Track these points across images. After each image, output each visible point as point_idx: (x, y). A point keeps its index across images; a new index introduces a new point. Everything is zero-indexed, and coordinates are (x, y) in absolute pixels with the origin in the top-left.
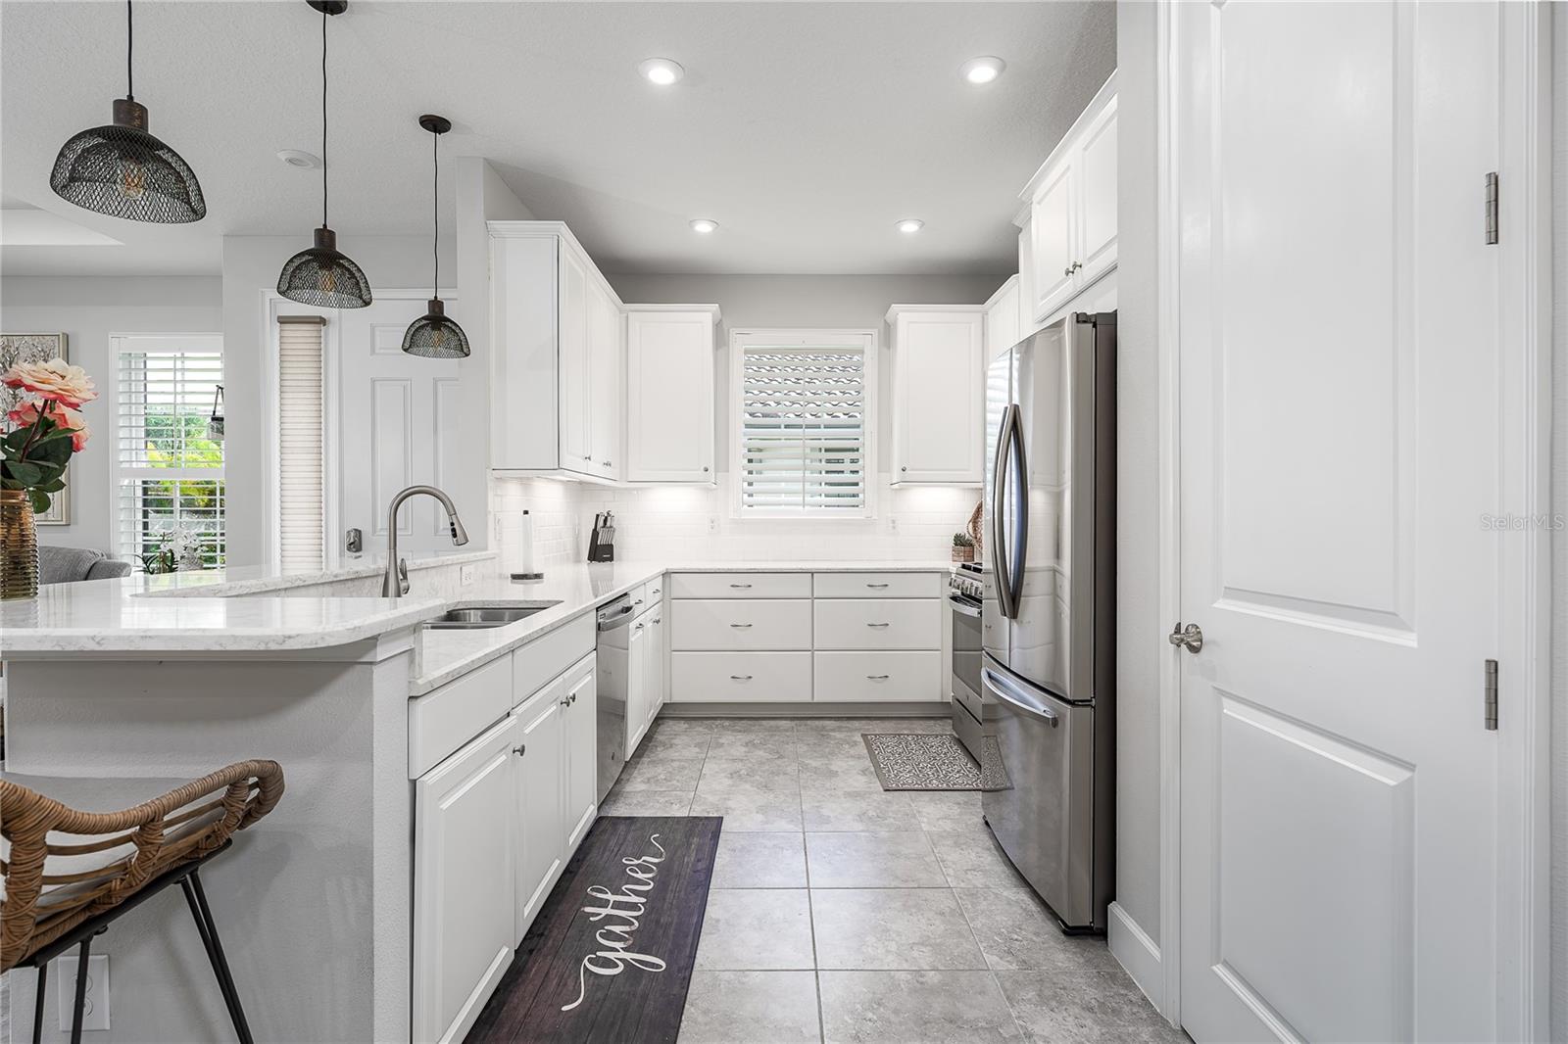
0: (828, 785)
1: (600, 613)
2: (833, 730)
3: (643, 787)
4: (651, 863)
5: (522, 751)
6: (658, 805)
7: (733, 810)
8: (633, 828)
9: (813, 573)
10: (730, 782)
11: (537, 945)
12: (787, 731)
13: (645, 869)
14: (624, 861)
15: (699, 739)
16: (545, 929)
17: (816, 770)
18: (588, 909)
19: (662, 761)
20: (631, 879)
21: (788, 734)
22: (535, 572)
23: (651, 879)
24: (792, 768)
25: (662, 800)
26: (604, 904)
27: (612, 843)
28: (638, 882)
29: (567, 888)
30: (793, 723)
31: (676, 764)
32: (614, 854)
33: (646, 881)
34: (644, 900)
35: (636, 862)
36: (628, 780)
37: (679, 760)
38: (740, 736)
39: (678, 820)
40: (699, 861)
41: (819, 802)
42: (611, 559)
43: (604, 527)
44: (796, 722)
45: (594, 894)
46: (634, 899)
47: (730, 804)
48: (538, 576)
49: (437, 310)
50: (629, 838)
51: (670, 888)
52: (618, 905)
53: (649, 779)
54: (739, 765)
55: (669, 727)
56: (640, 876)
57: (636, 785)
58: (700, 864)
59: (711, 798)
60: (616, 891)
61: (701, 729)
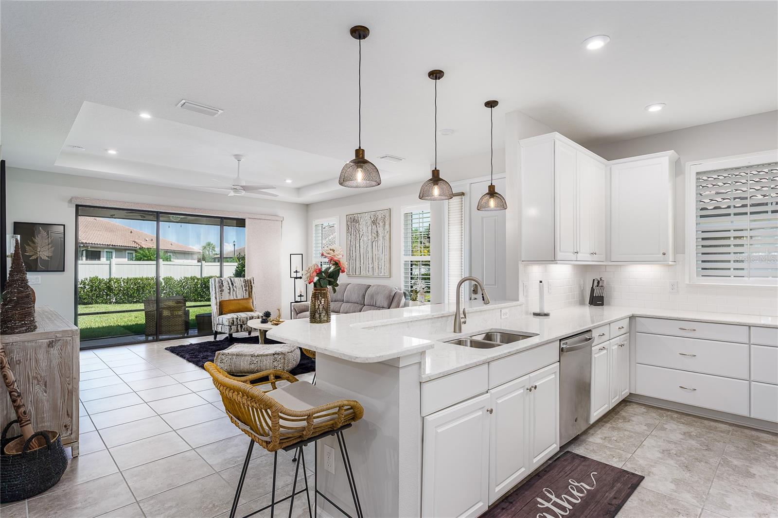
0: (741, 481)
1: (562, 342)
2: (766, 442)
3: (599, 441)
4: (585, 488)
5: (491, 411)
6: (605, 455)
7: (655, 475)
8: (583, 464)
9: (750, 327)
10: (660, 455)
11: (507, 507)
12: (722, 432)
13: (580, 490)
14: (570, 480)
15: (650, 421)
16: (514, 500)
17: (735, 468)
18: (539, 500)
19: (619, 429)
20: (569, 492)
21: (722, 434)
22: (546, 313)
23: (581, 498)
24: (714, 460)
25: (608, 453)
26: (548, 500)
27: (567, 468)
28: (572, 496)
29: (534, 484)
30: (731, 428)
31: (626, 433)
32: (566, 475)
33: (577, 497)
34: (571, 508)
35: (576, 484)
36: (593, 434)
37: (630, 431)
38: (682, 427)
39: (613, 468)
40: (615, 498)
41: (727, 491)
42: (602, 304)
43: (598, 286)
44: (733, 428)
45: (546, 492)
46: (566, 504)
47: (653, 470)
48: (547, 315)
49: (492, 190)
50: (579, 469)
51: (589, 508)
52: (555, 504)
53: (605, 438)
54: (672, 446)
55: (631, 409)
56: (575, 493)
57: (596, 439)
58: (615, 500)
59: (641, 462)
60: (558, 496)
61: (654, 415)
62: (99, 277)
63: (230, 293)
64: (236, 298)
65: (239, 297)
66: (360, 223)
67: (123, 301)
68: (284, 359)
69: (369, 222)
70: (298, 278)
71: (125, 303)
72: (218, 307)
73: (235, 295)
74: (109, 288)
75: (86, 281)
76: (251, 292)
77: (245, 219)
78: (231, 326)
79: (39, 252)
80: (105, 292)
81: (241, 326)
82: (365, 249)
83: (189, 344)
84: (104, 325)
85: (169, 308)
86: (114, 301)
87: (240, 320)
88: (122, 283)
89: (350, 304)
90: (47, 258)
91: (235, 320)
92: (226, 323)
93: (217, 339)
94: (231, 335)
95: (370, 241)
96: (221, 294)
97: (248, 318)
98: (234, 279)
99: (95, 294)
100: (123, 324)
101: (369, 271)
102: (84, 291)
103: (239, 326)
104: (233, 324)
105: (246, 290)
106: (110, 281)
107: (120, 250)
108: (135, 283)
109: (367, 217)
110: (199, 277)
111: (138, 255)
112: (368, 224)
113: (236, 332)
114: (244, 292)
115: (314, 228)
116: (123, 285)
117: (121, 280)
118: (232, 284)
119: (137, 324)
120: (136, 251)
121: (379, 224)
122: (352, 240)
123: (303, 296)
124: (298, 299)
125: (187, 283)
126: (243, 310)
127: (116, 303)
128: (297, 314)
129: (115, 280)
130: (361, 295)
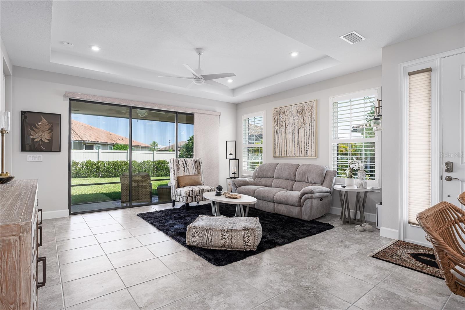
62: (92, 161)
63: (184, 170)
64: (189, 175)
65: (191, 174)
66: (287, 115)
67: (106, 176)
68: (254, 235)
69: (295, 113)
70: (232, 159)
71: (107, 177)
72: (176, 182)
73: (188, 172)
74: (98, 167)
75: (84, 163)
76: (200, 170)
77: (193, 114)
78: (187, 197)
79: (41, 135)
80: (95, 170)
81: (195, 197)
82: (291, 135)
83: (154, 211)
84: (93, 192)
85: (137, 181)
86: (100, 175)
87: (194, 192)
88: (105, 164)
89: (281, 180)
90: (47, 141)
91: (191, 192)
92: (184, 195)
93: (176, 207)
94: (187, 204)
95: (296, 128)
96: (178, 171)
97: (200, 190)
98: (187, 160)
99: (89, 171)
100: (105, 192)
101: (295, 153)
102: (82, 169)
103: (194, 197)
104: (189, 195)
105: (196, 168)
106: (98, 163)
107: (104, 145)
108: (113, 165)
109: (293, 109)
110: (152, 161)
111: (115, 148)
112: (294, 115)
113: (192, 202)
114: (195, 169)
115: (243, 122)
116: (106, 166)
117: (105, 162)
118: (186, 163)
119: (115, 192)
120: (114, 146)
121: (305, 113)
122: (278, 129)
123: (236, 173)
124: (232, 176)
125: (145, 165)
126: (195, 184)
127: (102, 177)
128: (237, 187)
129: (101, 162)
130: (292, 173)
